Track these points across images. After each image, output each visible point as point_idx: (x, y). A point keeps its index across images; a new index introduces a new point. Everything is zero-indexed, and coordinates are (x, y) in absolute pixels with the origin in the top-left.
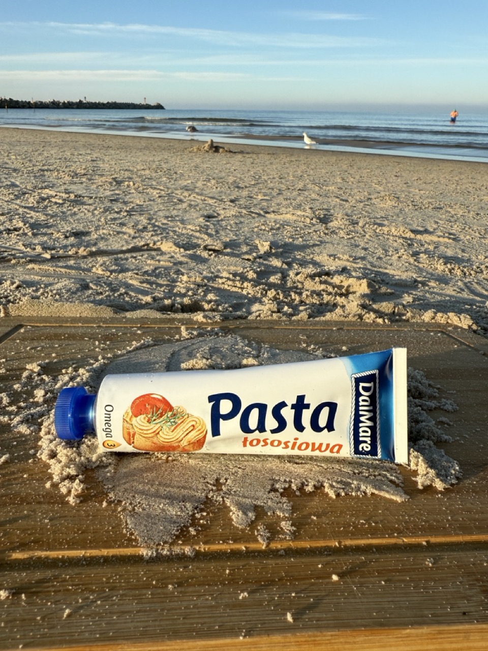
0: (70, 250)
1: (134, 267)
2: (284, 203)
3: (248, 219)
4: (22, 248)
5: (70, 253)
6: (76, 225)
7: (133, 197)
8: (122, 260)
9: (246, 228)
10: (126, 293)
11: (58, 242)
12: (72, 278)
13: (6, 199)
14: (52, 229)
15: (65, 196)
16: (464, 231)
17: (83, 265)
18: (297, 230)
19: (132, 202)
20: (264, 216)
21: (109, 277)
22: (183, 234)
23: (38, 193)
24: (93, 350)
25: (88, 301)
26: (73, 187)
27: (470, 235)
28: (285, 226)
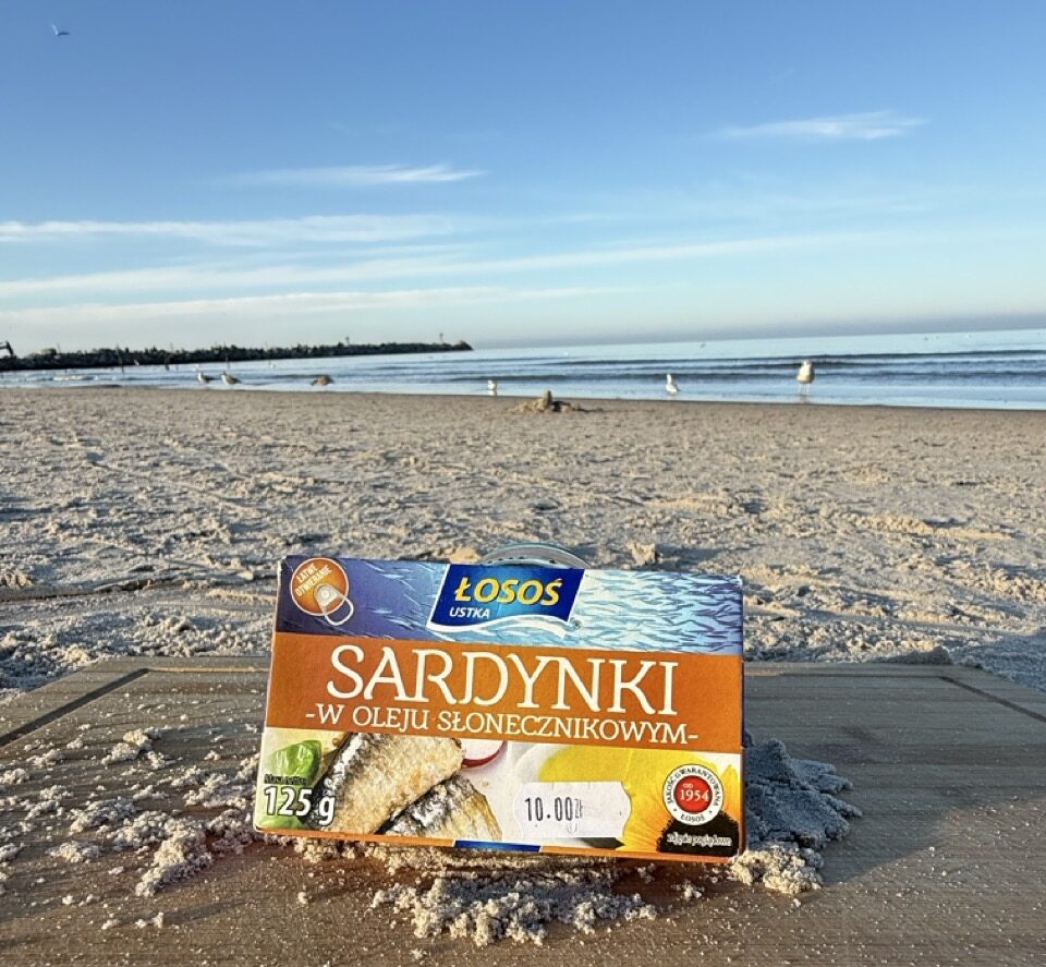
2: (677, 483)
3: (612, 509)
4: (208, 563)
6: (308, 524)
7: (412, 481)
9: (610, 524)
13: (202, 488)
14: (266, 531)
15: (297, 481)
16: (1029, 521)
18: (703, 526)
19: (410, 488)
20: (640, 505)
22: (495, 536)
23: (256, 479)
26: (315, 469)
28: (683, 520)
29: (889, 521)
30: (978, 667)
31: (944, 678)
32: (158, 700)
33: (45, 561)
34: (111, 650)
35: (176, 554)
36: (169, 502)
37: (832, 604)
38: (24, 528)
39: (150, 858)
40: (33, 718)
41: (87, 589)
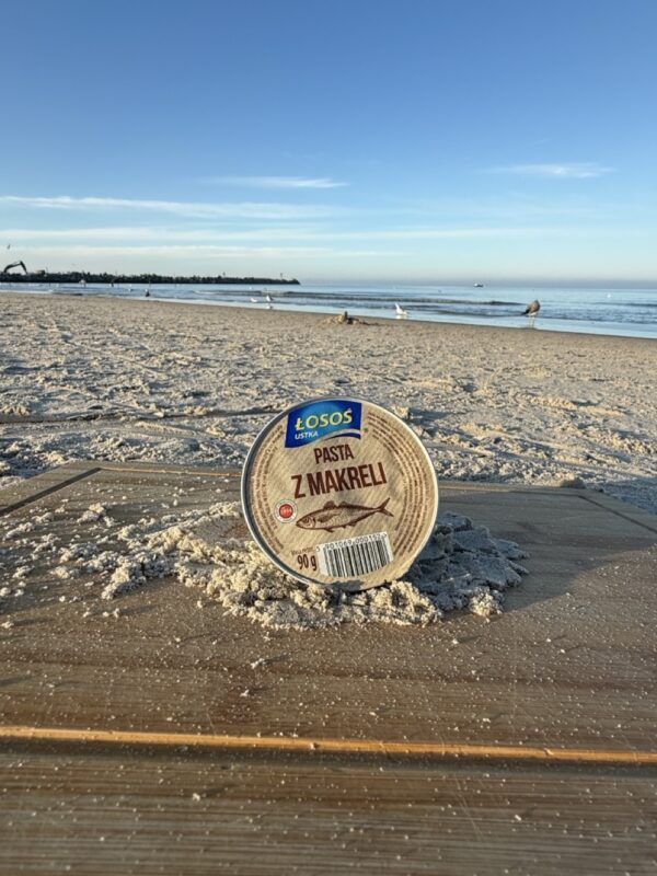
0: (185, 409)
2: (422, 371)
3: (383, 385)
4: (136, 406)
5: (185, 412)
6: (197, 385)
7: (261, 362)
8: (241, 421)
9: (381, 395)
11: (175, 401)
13: (132, 360)
14: (172, 388)
16: (635, 405)
18: (438, 398)
19: (260, 366)
20: (401, 383)
23: (165, 355)
26: (201, 351)
27: (644, 409)
28: (426, 394)
29: (550, 401)
30: (601, 491)
31: (581, 497)
32: (108, 487)
33: (36, 400)
34: (77, 455)
35: (116, 399)
36: (112, 367)
37: (515, 449)
38: (23, 379)
39: (109, 578)
40: (34, 494)
41: (63, 418)
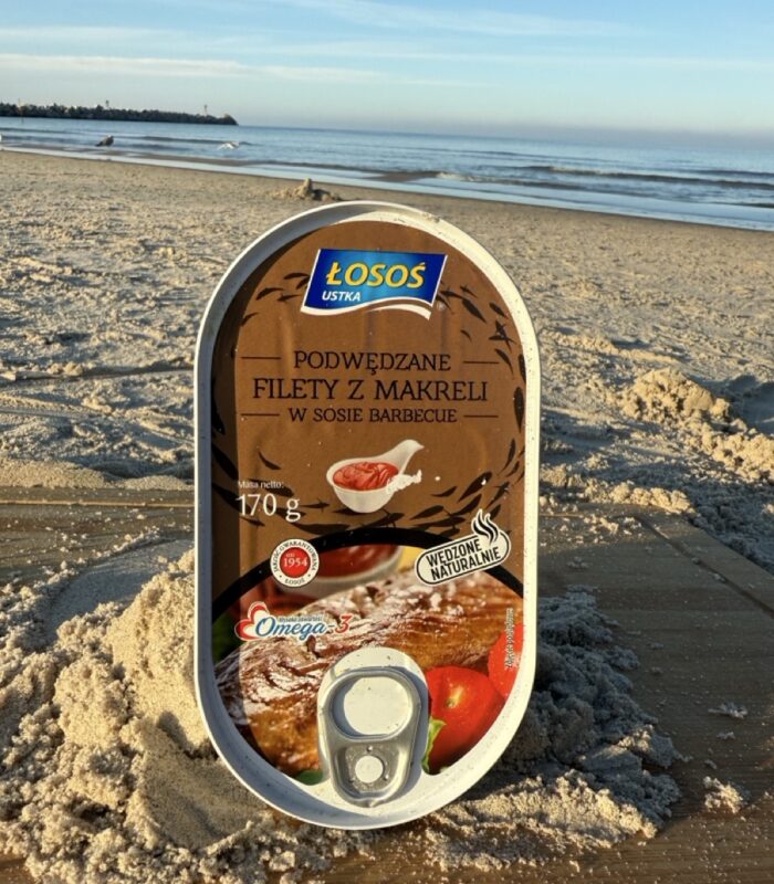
0: (50, 367)
1: (153, 398)
5: (50, 371)
6: (67, 321)
7: (169, 275)
8: (135, 384)
10: (134, 445)
11: (32, 351)
12: (47, 416)
14: (27, 328)
15: (56, 270)
16: (698, 345)
17: (68, 394)
19: (167, 284)
21: (109, 414)
24: (56, 550)
25: (67, 459)
27: (707, 351)
